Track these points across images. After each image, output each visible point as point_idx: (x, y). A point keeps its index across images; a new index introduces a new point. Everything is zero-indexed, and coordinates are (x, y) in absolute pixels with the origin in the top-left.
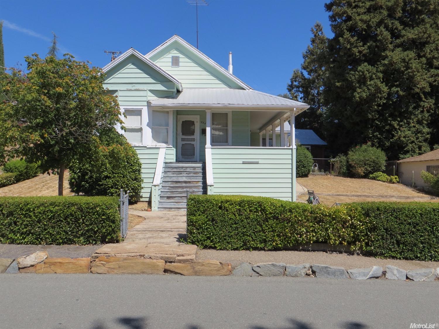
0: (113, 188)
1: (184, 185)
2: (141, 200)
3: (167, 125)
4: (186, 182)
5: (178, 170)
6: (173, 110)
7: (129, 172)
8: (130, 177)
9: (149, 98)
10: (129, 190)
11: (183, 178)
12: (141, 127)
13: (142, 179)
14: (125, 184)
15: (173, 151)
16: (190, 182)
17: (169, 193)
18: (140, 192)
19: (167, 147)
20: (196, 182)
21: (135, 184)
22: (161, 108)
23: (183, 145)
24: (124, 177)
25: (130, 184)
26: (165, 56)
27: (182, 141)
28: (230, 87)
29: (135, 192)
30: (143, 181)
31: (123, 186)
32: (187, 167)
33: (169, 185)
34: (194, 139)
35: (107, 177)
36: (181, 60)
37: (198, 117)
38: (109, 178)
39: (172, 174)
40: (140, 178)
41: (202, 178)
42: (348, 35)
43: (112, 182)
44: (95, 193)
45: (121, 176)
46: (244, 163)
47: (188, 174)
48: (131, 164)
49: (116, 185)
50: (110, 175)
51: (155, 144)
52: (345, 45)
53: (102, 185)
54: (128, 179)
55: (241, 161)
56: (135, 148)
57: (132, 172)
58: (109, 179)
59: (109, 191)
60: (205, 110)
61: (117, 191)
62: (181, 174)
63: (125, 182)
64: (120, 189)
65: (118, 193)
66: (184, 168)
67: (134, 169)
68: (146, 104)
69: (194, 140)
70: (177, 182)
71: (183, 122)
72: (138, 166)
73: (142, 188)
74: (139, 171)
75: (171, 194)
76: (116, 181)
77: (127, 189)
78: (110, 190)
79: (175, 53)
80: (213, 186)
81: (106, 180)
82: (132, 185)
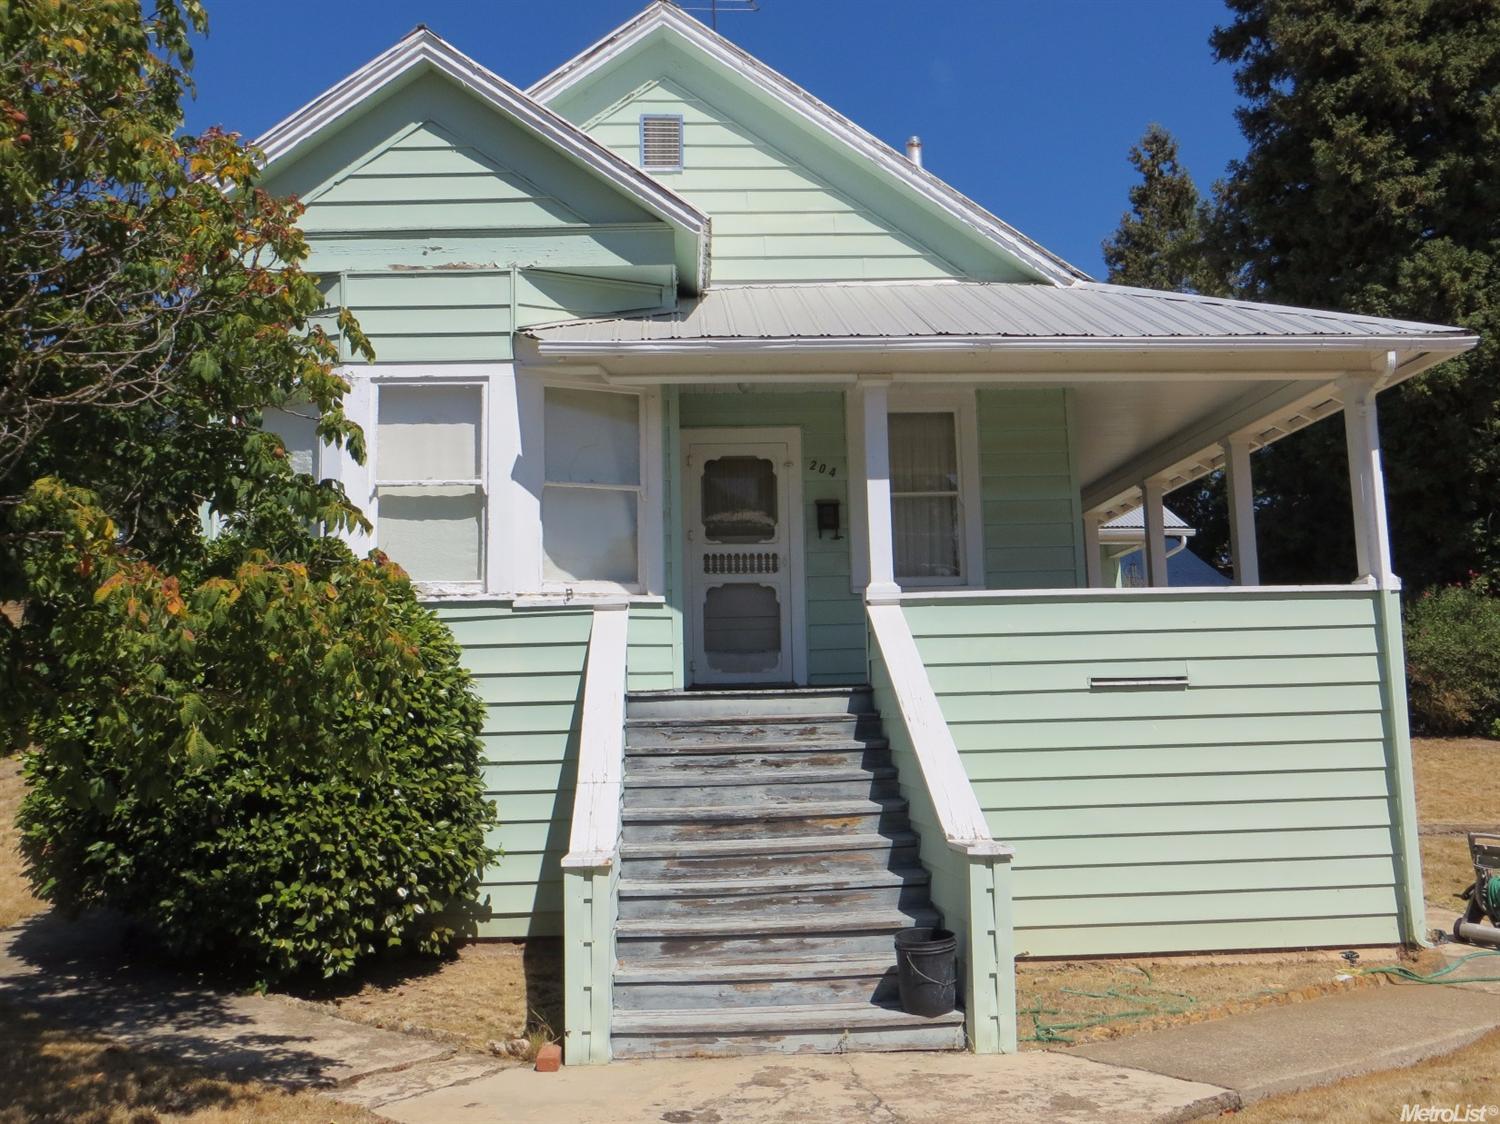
0: (296, 878)
1: (763, 842)
2: (484, 929)
3: (632, 474)
4: (773, 823)
5: (711, 743)
6: (666, 388)
7: (401, 768)
8: (412, 798)
9: (525, 318)
10: (402, 881)
11: (750, 791)
12: (479, 488)
13: (486, 799)
14: (375, 845)
15: (670, 628)
16: (798, 821)
17: (672, 905)
18: (474, 884)
19: (634, 605)
20: (840, 822)
21: (441, 839)
22: (594, 370)
23: (711, 592)
24: (366, 801)
25: (408, 842)
26: (603, 114)
27: (707, 570)
28: (961, 272)
29: (443, 896)
30: (494, 813)
31: (366, 863)
32: (763, 722)
33: (666, 847)
34: (775, 556)
35: (254, 805)
36: (689, 135)
37: (793, 436)
38: (269, 808)
39: (677, 767)
40: (477, 797)
41: (867, 787)
42: (1351, 125)
43: (290, 835)
44: (174, 914)
45: (349, 798)
46: (1099, 686)
47: (778, 765)
48: (418, 714)
49: (315, 854)
50: (277, 792)
51: (562, 589)
52: (1339, 167)
53: (219, 860)
54: (394, 816)
55: (1081, 677)
56: (442, 613)
57: (419, 763)
58: (265, 816)
59: (267, 898)
60: (851, 378)
61: (320, 898)
62: (732, 764)
63: (375, 835)
64: (340, 883)
65: (330, 911)
66: (744, 728)
67: (436, 747)
68: (504, 347)
69: (771, 563)
70: (716, 824)
71: (709, 465)
72: (463, 725)
73: (490, 854)
74: (469, 751)
75: (688, 914)
76: (315, 829)
77: (388, 882)
78: (277, 893)
79: (659, 100)
80: (1006, 859)
81: (248, 827)
82: (424, 848)
